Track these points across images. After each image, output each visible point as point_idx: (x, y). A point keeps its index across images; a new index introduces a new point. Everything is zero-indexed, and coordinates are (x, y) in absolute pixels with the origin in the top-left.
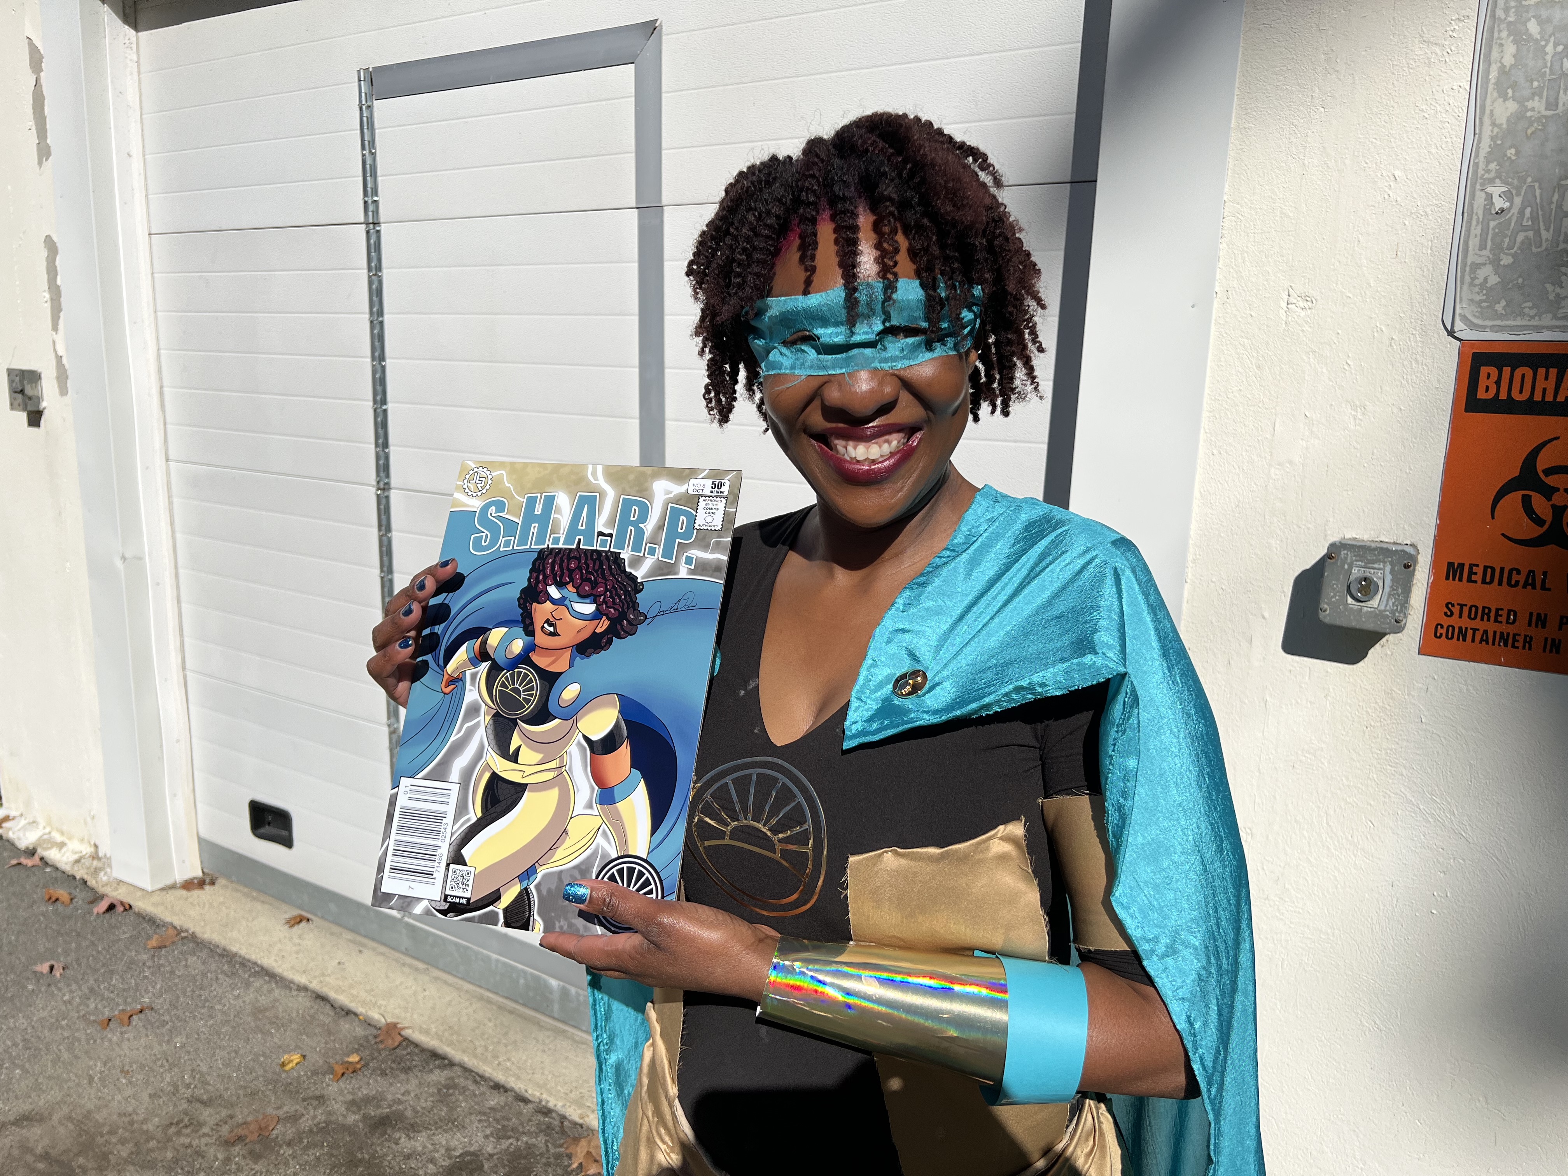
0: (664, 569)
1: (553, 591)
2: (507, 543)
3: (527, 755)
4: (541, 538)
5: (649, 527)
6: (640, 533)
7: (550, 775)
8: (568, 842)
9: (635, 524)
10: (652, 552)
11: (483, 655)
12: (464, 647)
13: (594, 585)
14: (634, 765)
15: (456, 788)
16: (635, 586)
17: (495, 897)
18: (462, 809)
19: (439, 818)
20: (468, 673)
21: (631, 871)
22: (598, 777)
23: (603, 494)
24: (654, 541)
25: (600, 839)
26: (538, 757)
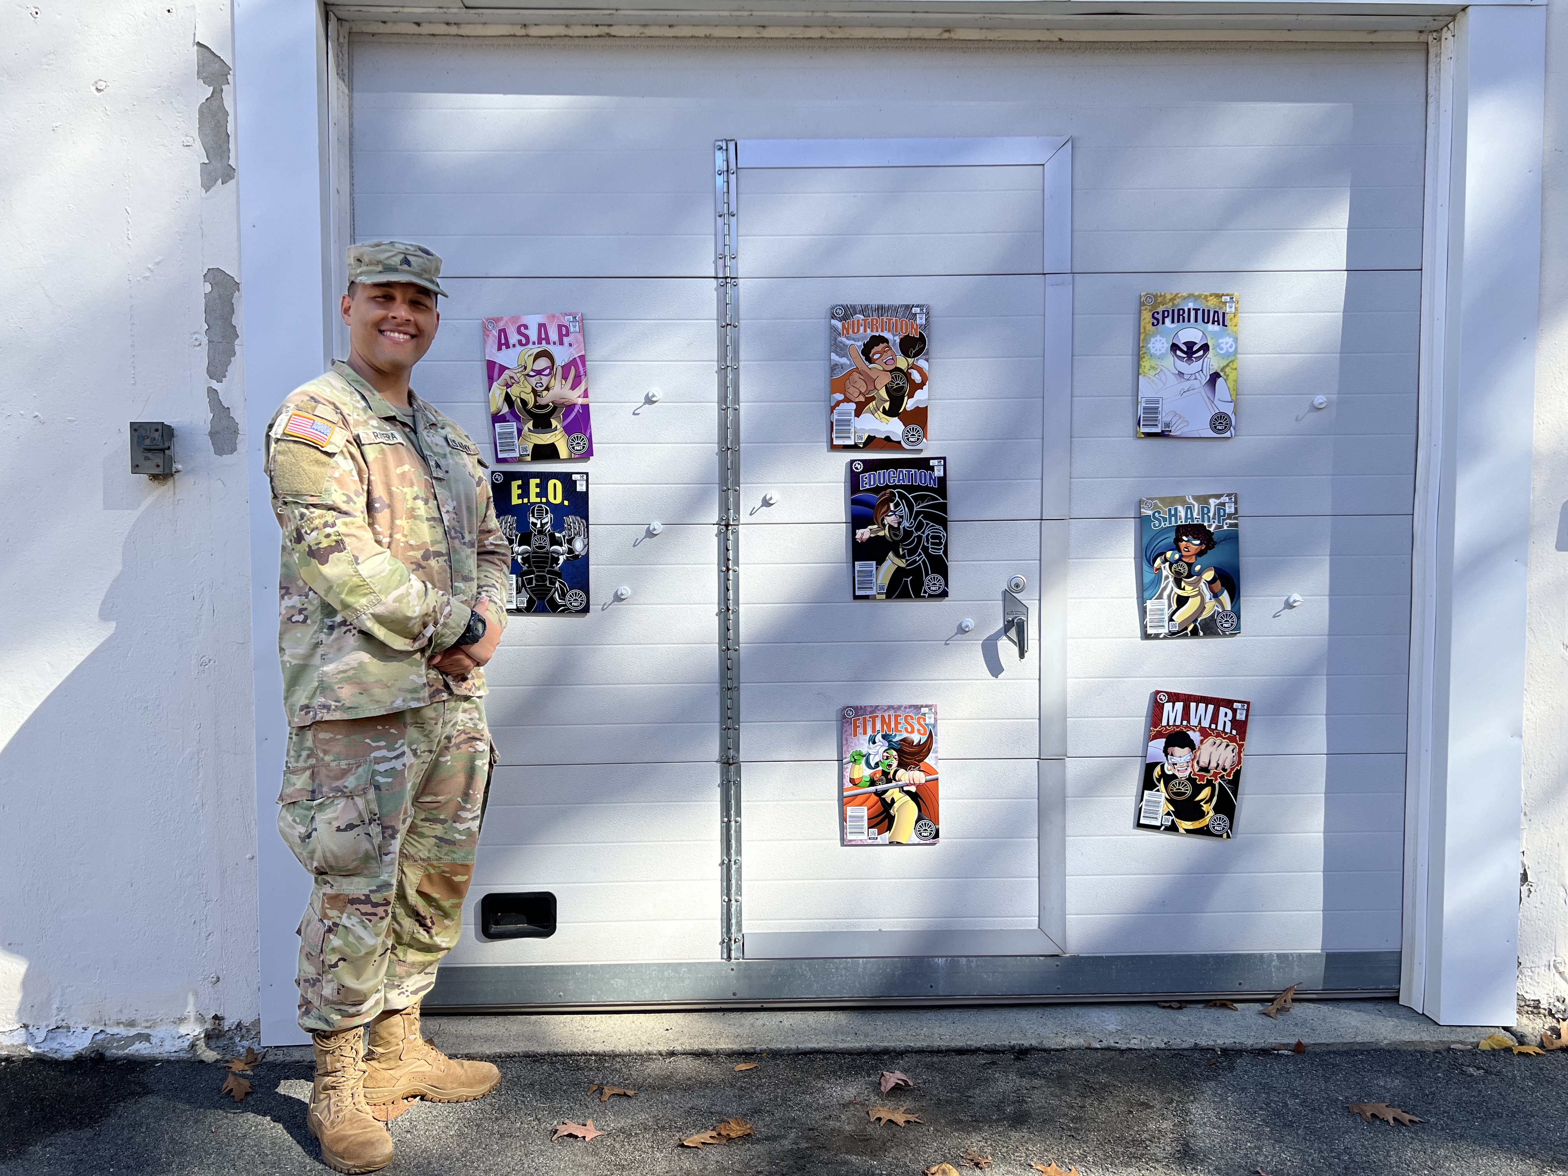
1: (1184, 538)
2: (1165, 525)
3: (1188, 588)
5: (1211, 514)
6: (1209, 517)
7: (1197, 592)
8: (1206, 610)
9: (1206, 514)
12: (1159, 558)
14: (1222, 586)
16: (1212, 534)
17: (1186, 628)
18: (1170, 606)
20: (1162, 566)
21: (1227, 615)
22: (1211, 590)
23: (1194, 505)
24: (1214, 518)
26: (1192, 588)
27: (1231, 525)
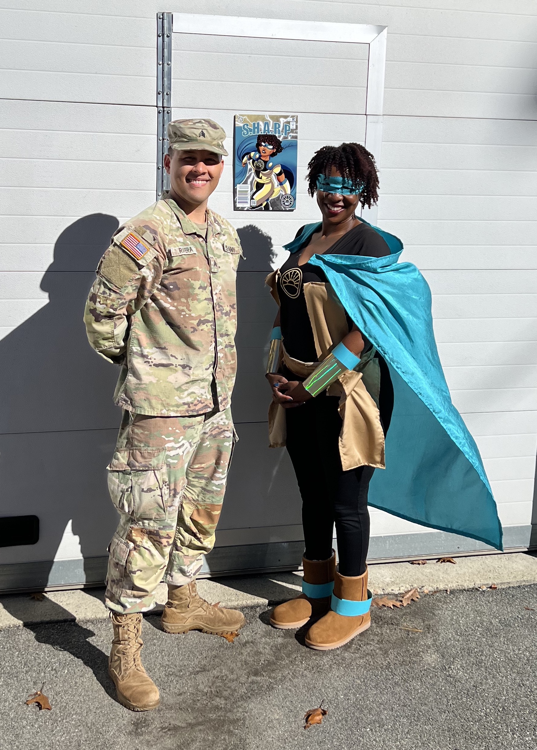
0: (285, 138)
1: (263, 144)
2: (251, 134)
3: (264, 178)
4: (258, 132)
5: (281, 129)
6: (279, 130)
7: (269, 181)
8: (275, 193)
9: (278, 128)
10: (282, 134)
11: (250, 158)
12: (246, 157)
13: (272, 142)
14: (285, 177)
15: (250, 186)
16: (281, 142)
17: (261, 205)
18: (252, 189)
19: (247, 191)
20: (248, 162)
21: (287, 197)
22: (279, 180)
23: (270, 122)
24: (282, 132)
25: (281, 192)
26: (266, 178)
27: (293, 137)
